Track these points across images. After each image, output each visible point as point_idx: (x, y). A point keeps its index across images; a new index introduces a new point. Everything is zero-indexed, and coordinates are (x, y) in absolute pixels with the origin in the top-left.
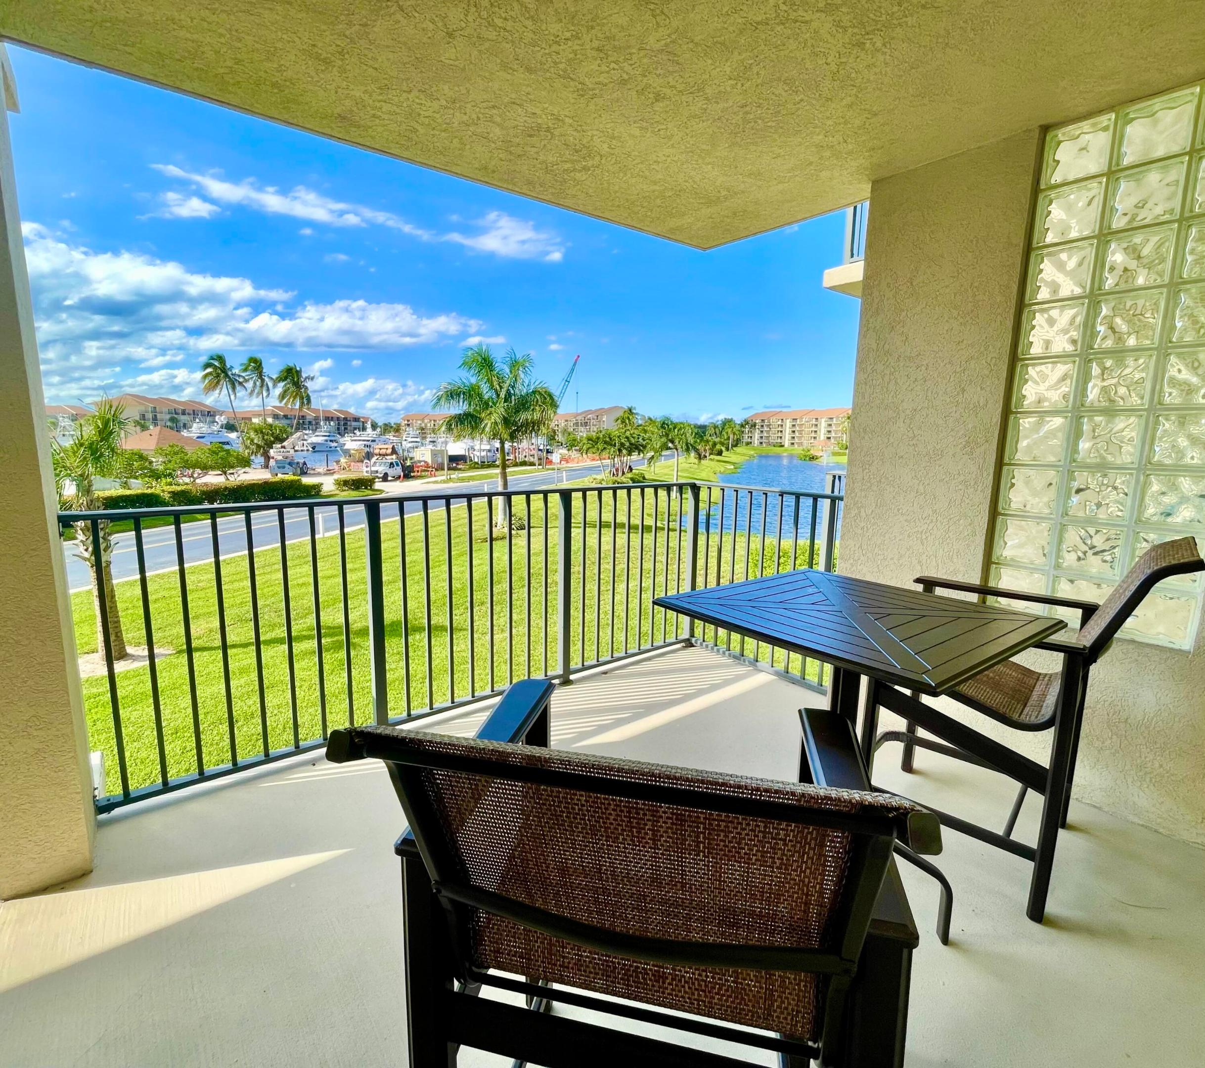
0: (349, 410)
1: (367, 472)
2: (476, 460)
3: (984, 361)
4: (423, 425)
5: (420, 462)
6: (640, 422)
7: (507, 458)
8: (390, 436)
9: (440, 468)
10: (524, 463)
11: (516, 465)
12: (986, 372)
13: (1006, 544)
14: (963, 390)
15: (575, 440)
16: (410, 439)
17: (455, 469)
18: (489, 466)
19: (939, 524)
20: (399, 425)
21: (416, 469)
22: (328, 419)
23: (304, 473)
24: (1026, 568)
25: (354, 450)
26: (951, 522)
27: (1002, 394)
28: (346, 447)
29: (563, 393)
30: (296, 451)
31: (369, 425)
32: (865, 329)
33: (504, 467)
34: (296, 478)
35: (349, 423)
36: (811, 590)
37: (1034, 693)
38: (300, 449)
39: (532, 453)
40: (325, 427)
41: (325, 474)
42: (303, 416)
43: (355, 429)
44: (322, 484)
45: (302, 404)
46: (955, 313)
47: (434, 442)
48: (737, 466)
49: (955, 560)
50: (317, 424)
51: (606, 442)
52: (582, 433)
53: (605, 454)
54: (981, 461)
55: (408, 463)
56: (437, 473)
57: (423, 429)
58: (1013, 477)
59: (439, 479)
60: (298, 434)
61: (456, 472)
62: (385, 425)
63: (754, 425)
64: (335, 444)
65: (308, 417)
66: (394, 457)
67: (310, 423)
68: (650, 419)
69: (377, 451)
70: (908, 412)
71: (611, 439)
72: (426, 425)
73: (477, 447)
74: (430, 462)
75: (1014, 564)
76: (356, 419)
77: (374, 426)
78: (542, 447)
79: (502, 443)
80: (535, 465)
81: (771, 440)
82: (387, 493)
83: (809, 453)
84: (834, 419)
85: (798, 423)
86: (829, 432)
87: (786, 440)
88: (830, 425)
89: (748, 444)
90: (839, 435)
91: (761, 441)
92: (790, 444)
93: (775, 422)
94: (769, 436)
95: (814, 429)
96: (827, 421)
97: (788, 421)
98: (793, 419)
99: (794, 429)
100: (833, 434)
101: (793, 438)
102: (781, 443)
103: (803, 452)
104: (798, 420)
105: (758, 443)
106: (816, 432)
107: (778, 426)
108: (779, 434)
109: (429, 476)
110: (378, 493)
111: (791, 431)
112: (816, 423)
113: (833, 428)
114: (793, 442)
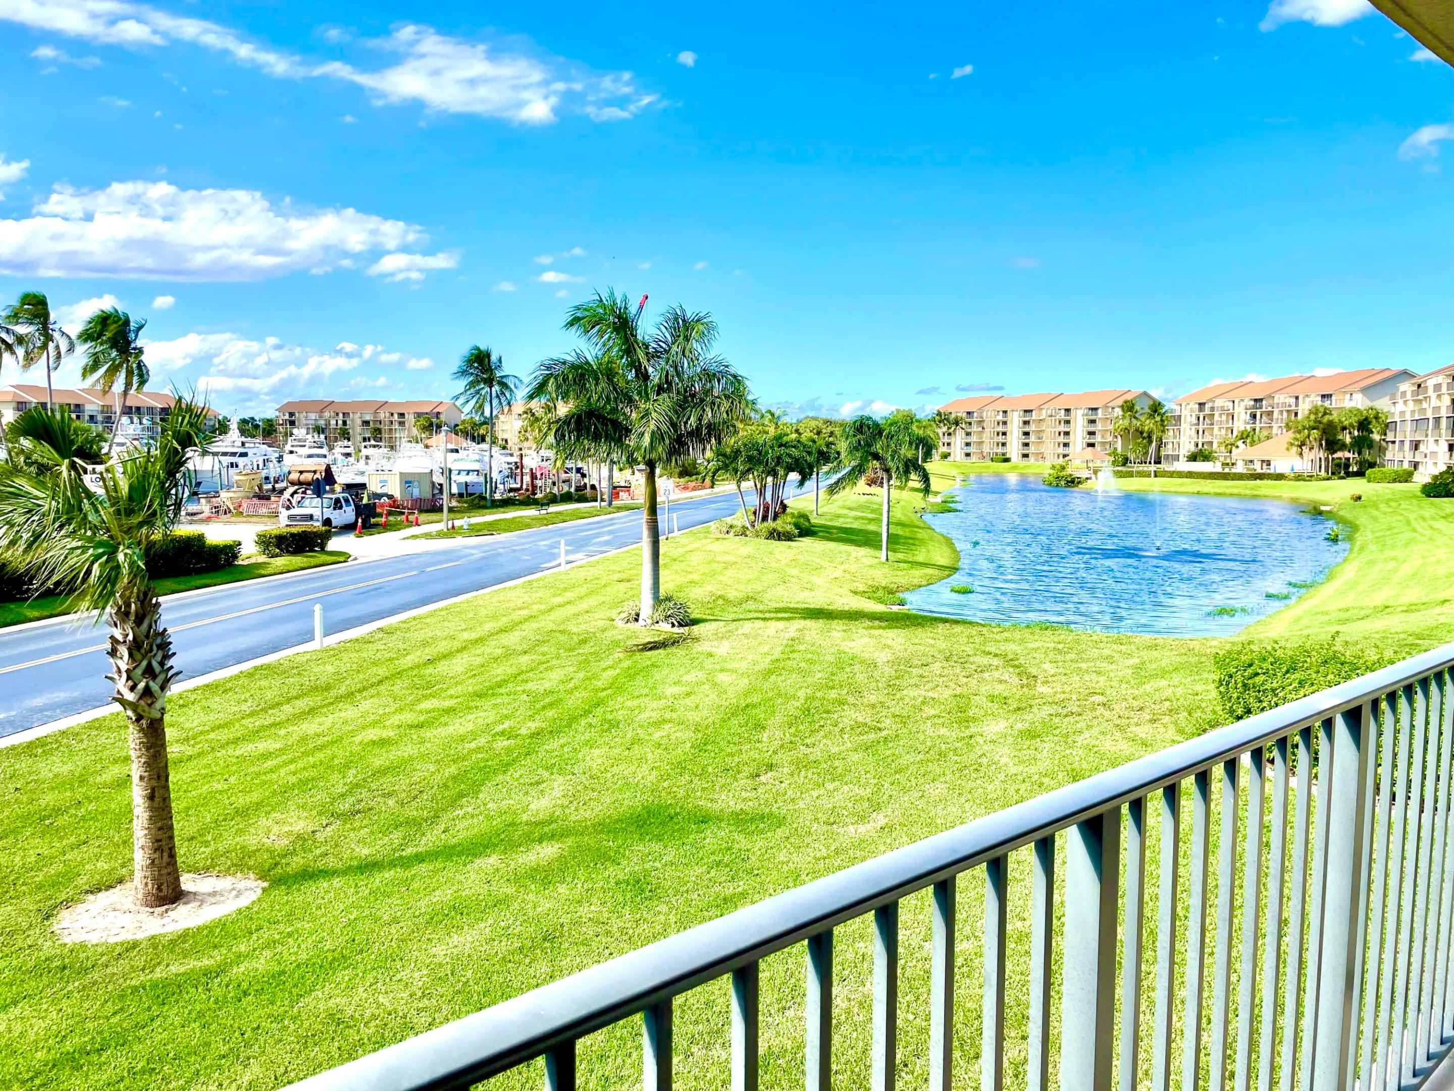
18: (505, 504)
20: (271, 423)
21: (380, 510)
44: (240, 544)
55: (363, 498)
59: (429, 529)
62: (244, 421)
63: (957, 422)
66: (338, 487)
69: (293, 477)
72: (328, 423)
81: (986, 449)
82: (356, 559)
83: (1064, 473)
84: (1100, 411)
85: (1034, 418)
86: (1092, 433)
87: (1014, 449)
88: (1093, 422)
89: (945, 456)
90: (1110, 439)
91: (968, 451)
92: (1020, 456)
93: (991, 416)
94: (982, 442)
95: (1063, 428)
96: (1087, 415)
97: (1016, 414)
98: (1026, 411)
99: (1027, 430)
100: (1098, 438)
101: (1027, 445)
102: (1004, 454)
103: (1052, 472)
104: (1034, 412)
105: (963, 455)
106: (1067, 434)
107: (998, 423)
108: (1001, 439)
109: (405, 523)
110: (342, 559)
111: (1021, 433)
112: (1067, 418)
113: (1099, 426)
114: (1026, 452)
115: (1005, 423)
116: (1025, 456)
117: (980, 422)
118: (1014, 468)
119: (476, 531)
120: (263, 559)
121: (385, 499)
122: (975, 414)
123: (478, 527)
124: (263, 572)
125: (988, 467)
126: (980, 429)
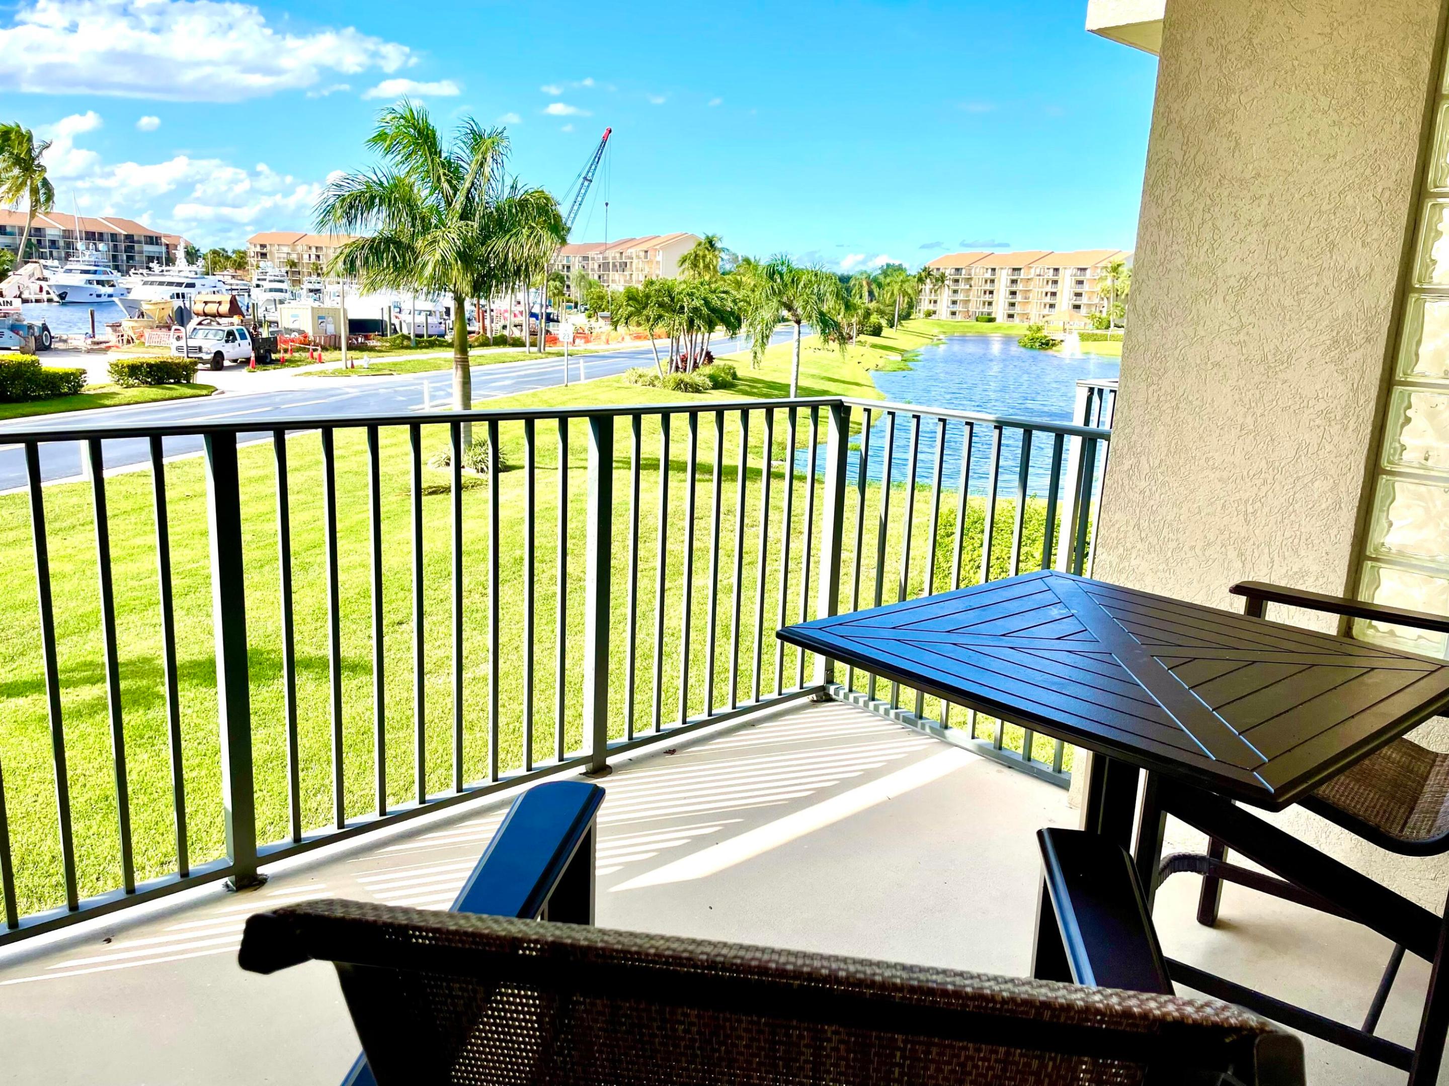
0: (138, 221)
1: (179, 349)
2: (405, 331)
3: (1370, 194)
4: (294, 257)
5: (290, 331)
6: (728, 267)
7: (469, 328)
8: (226, 276)
9: (333, 344)
10: (501, 341)
11: (485, 344)
12: (1372, 214)
13: (1391, 524)
14: (1332, 245)
15: (601, 298)
16: (267, 285)
17: (362, 348)
18: (431, 345)
19: (1277, 487)
20: (243, 255)
21: (281, 346)
22: (91, 236)
23: (43, 347)
24: (1422, 568)
25: (149, 302)
26: (1299, 485)
27: (1398, 258)
28: (131, 297)
29: (578, 203)
30: (25, 301)
31: (180, 254)
32: (1164, 123)
33: (463, 347)
34: (28, 358)
35: (137, 246)
36: (1055, 612)
37: (1427, 789)
38: (33, 297)
39: (517, 320)
40: (86, 255)
41: (89, 351)
42: (38, 230)
43: (150, 259)
44: (84, 372)
45: (36, 203)
46: (1324, 102)
47: (317, 291)
48: (907, 356)
49: (1302, 553)
50: (69, 245)
51: (661, 305)
52: (617, 285)
53: (660, 329)
54: (1357, 376)
55: (265, 333)
56: (326, 355)
57: (293, 264)
58: (1409, 406)
59: (329, 367)
60: (30, 267)
61: (365, 354)
62: (215, 252)
63: (942, 278)
64: (108, 290)
65: (49, 232)
66: (236, 319)
67: (53, 243)
68: (747, 261)
69: (198, 307)
70: (1233, 282)
71: (672, 299)
72: (300, 257)
73: (407, 306)
74: (310, 333)
75: (1402, 561)
76: (153, 240)
77: (192, 255)
78: (536, 310)
79: (460, 301)
80: (524, 346)
81: (972, 308)
82: (223, 393)
83: (1039, 335)
84: (1088, 272)
85: (1022, 277)
86: (1079, 295)
87: (1000, 310)
88: (1080, 282)
89: (929, 314)
90: (1096, 300)
91: (954, 310)
92: (1006, 316)
93: (980, 274)
94: (969, 300)
95: (1050, 288)
96: (1075, 275)
97: (1004, 272)
98: (1014, 269)
99: (1014, 289)
100: (1084, 300)
101: (1013, 305)
102: (989, 314)
103: (1028, 333)
104: (1022, 271)
105: (949, 313)
106: (1054, 294)
107: (986, 281)
108: (987, 297)
109: (310, 359)
110: (204, 392)
111: (1008, 292)
112: (1055, 278)
113: (1086, 288)
114: (1011, 312)
115: (992, 281)
116: (1011, 316)
117: (969, 280)
118: (998, 328)
119: (376, 371)
120: (117, 389)
121: (295, 335)
122: (964, 272)
123: (381, 367)
124: (107, 402)
125: (971, 327)
126: (968, 287)
